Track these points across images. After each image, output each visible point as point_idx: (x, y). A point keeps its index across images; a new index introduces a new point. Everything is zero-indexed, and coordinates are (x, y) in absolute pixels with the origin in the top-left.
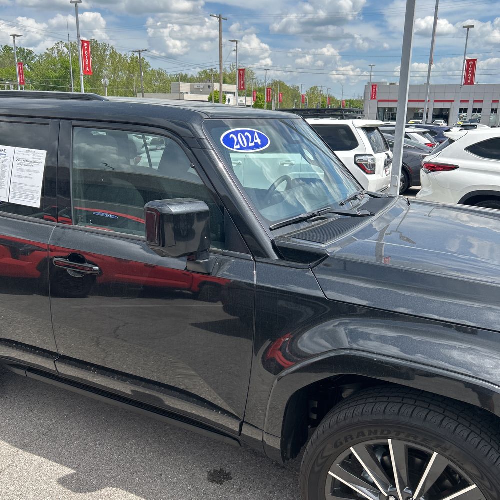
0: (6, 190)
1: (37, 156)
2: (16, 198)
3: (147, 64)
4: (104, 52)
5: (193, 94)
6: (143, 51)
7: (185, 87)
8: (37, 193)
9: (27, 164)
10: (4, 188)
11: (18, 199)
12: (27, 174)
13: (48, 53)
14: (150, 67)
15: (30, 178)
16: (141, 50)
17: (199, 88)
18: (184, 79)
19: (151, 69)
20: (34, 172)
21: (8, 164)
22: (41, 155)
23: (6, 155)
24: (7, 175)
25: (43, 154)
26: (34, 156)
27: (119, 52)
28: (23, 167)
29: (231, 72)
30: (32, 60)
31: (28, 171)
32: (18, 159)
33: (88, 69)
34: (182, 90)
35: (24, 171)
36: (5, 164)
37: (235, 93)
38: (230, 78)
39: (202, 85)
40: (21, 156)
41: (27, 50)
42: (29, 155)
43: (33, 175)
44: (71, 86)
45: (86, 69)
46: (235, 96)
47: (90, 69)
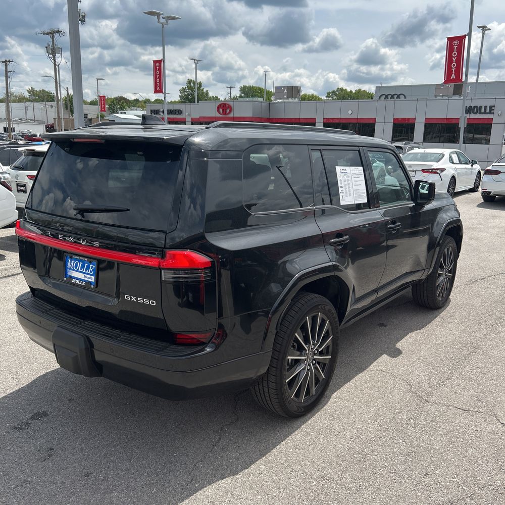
9: (357, 176)
15: (360, 185)
23: (347, 173)
24: (351, 185)
25: (361, 169)
28: (356, 179)
31: (359, 181)
32: (353, 174)
36: (348, 178)
42: (357, 171)
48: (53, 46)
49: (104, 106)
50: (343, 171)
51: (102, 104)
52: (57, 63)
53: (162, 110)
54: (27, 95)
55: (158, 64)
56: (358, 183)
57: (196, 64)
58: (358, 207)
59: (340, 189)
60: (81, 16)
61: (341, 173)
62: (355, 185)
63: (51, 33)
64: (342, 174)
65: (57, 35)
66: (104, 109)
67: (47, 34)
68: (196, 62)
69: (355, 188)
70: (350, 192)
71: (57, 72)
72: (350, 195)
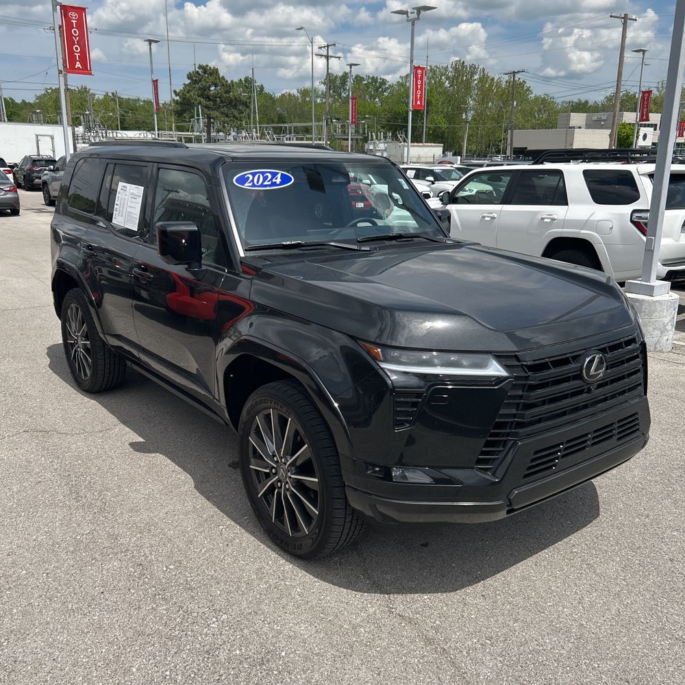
3: (528, 89)
4: (472, 76)
5: (589, 128)
6: (519, 72)
7: (577, 119)
13: (401, 81)
14: (532, 93)
16: (516, 71)
17: (600, 120)
18: (581, 107)
19: (533, 96)
27: (491, 75)
29: (658, 93)
30: (385, 91)
33: (419, 103)
34: (572, 123)
37: (656, 125)
38: (656, 104)
39: (604, 116)
41: (380, 79)
44: (423, 124)
45: (416, 102)
46: (655, 129)
47: (421, 102)
50: (124, 189)
56: (133, 205)
58: (128, 233)
59: (116, 206)
61: (122, 189)
62: (130, 207)
64: (122, 191)
69: (129, 209)
70: (123, 212)
72: (122, 216)
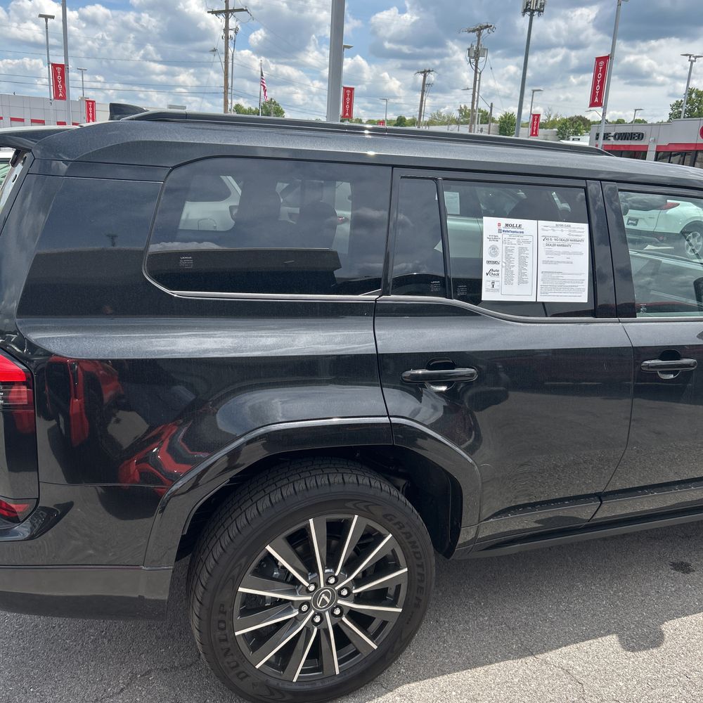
0: (530, 284)
1: (575, 231)
2: (550, 294)
8: (582, 283)
9: (561, 243)
10: (527, 282)
11: (553, 294)
12: (563, 258)
15: (568, 263)
20: (575, 253)
21: (529, 246)
22: (582, 230)
23: (523, 232)
24: (531, 261)
25: (583, 229)
26: (570, 231)
28: (556, 249)
31: (564, 253)
32: (545, 238)
35: (558, 254)
36: (524, 245)
40: (550, 233)
42: (562, 231)
43: (573, 258)
48: (477, 48)
49: (536, 129)
51: (533, 126)
52: (478, 71)
53: (613, 134)
54: (456, 115)
55: (602, 63)
57: (692, 62)
60: (539, 5)
63: (478, 30)
65: (485, 32)
66: (536, 133)
67: (473, 31)
68: (693, 59)
71: (477, 82)
